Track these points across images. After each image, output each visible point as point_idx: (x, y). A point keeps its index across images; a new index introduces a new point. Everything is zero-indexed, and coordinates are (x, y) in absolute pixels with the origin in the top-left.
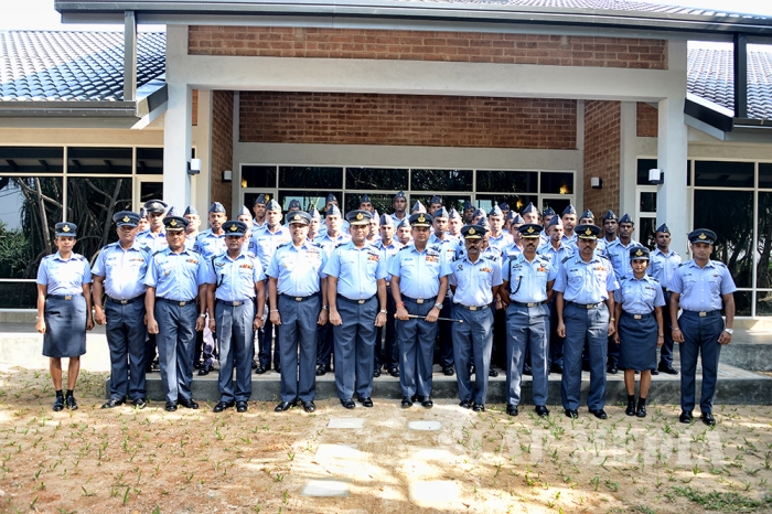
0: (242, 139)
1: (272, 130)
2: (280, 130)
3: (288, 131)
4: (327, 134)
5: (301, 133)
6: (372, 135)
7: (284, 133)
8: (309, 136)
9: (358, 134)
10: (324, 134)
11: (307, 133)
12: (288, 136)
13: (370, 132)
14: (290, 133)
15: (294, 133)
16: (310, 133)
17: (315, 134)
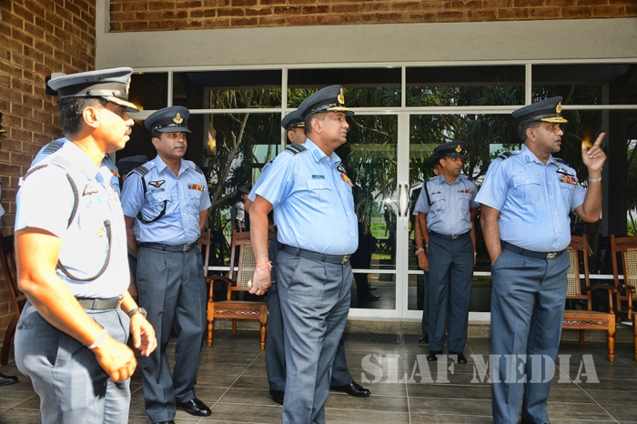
0: (113, 28)
1: (163, 11)
2: (175, 11)
3: (189, 10)
4: (254, 13)
5: (211, 13)
6: (334, 9)
7: (183, 15)
8: (224, 18)
9: (310, 10)
10: (250, 12)
11: (221, 13)
12: (189, 19)
13: (331, 4)
14: (193, 14)
15: (199, 14)
16: (227, 13)
17: (234, 13)
